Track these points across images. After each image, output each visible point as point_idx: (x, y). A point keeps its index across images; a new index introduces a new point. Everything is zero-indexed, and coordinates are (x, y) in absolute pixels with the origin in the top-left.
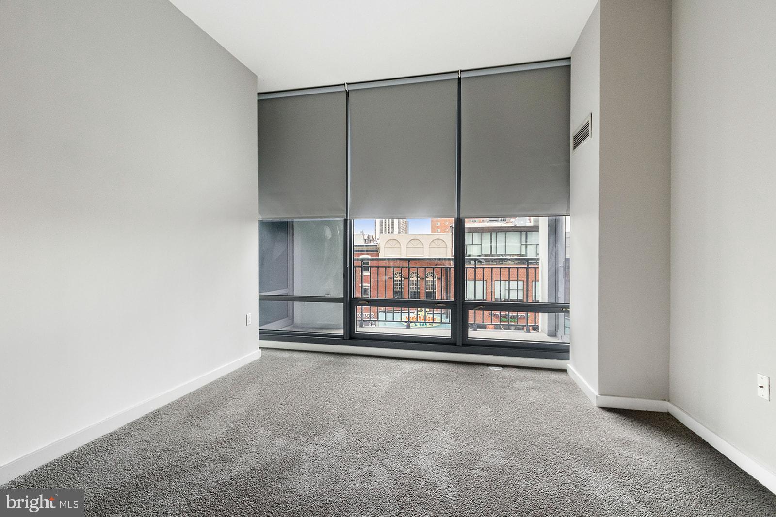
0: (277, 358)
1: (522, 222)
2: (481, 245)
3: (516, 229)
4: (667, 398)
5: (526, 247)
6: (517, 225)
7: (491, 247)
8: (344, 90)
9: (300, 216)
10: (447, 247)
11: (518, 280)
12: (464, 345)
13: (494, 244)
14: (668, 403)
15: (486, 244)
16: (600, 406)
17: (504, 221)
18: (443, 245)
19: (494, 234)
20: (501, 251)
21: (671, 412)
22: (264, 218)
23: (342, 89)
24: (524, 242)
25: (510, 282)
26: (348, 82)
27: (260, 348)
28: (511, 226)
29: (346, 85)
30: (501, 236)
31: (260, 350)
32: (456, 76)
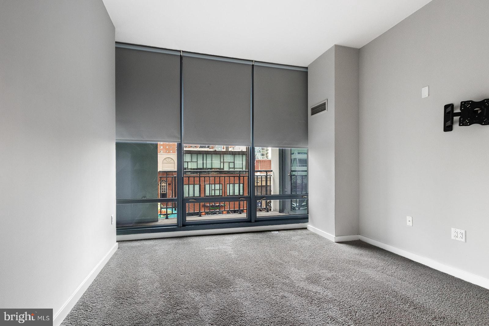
0: (132, 247)
1: (220, 149)
2: (197, 162)
3: (216, 153)
4: (359, 234)
5: (224, 164)
6: (217, 150)
7: (203, 163)
8: (180, 55)
9: (143, 139)
10: (174, 163)
11: (220, 184)
12: (256, 221)
13: (205, 162)
14: (360, 236)
15: (200, 162)
16: (337, 241)
17: (208, 147)
18: (172, 161)
19: (205, 156)
20: (209, 166)
21: (360, 239)
22: (118, 140)
23: (179, 54)
24: (222, 161)
25: (216, 185)
26: (183, 50)
27: (117, 241)
28: (212, 150)
29: (181, 52)
30: (209, 157)
31: (117, 243)
32: (251, 63)
